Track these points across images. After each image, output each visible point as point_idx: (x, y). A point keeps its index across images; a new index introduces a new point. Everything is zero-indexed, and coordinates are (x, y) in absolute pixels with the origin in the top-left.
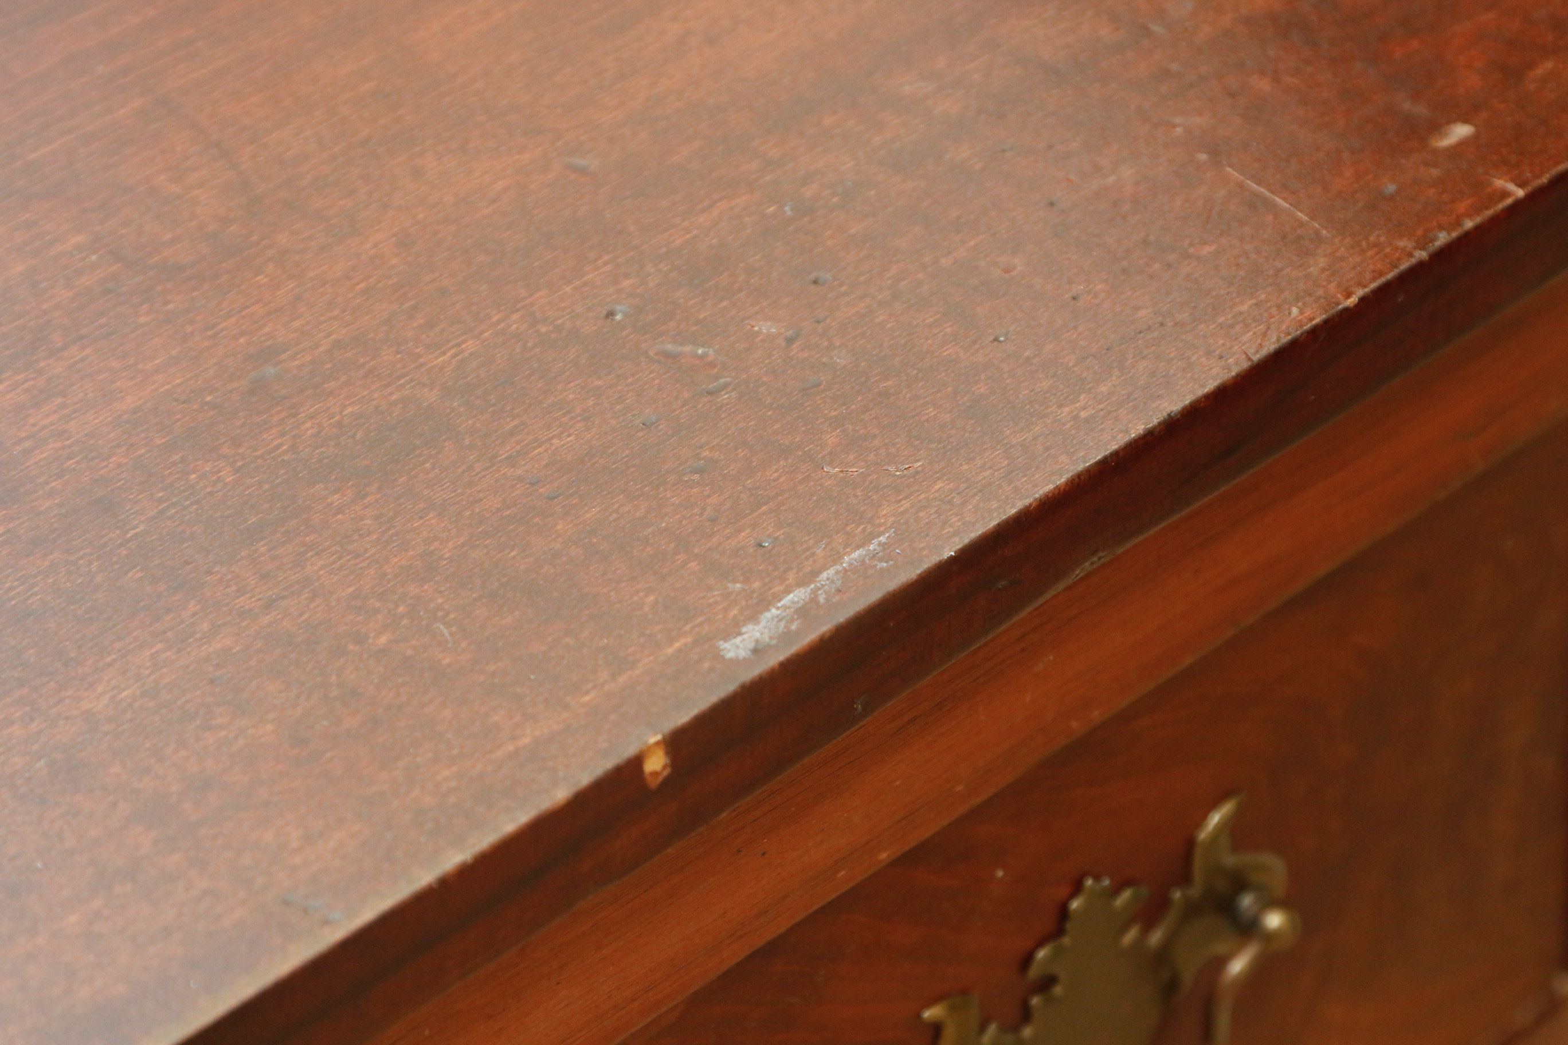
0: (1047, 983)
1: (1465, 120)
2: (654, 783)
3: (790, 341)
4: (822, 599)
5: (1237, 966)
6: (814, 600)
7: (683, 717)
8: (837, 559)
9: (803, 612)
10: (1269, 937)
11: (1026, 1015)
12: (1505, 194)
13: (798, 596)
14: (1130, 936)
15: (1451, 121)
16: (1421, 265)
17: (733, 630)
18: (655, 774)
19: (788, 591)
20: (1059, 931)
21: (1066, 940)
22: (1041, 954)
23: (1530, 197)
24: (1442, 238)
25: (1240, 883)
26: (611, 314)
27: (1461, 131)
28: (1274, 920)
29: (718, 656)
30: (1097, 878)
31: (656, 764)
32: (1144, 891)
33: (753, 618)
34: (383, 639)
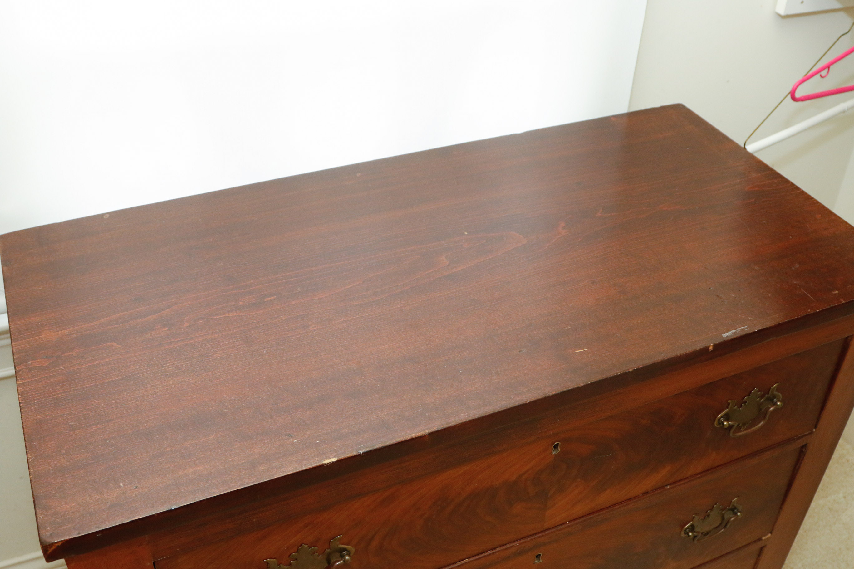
0: (745, 402)
1: (838, 290)
2: (710, 351)
3: (735, 298)
4: (737, 332)
5: (771, 409)
6: (736, 332)
7: (716, 343)
8: (740, 327)
9: (734, 333)
10: (777, 405)
11: (741, 406)
12: (842, 302)
13: (734, 331)
14: (758, 399)
15: (836, 290)
16: (828, 308)
17: (724, 333)
18: (710, 349)
19: (732, 330)
20: (750, 395)
21: (750, 396)
22: (746, 398)
23: (845, 303)
24: (832, 306)
25: (775, 397)
26: (710, 288)
27: (837, 292)
28: (779, 403)
29: (722, 336)
30: (757, 389)
31: (711, 348)
32: (762, 393)
33: (727, 332)
34: (675, 323)
